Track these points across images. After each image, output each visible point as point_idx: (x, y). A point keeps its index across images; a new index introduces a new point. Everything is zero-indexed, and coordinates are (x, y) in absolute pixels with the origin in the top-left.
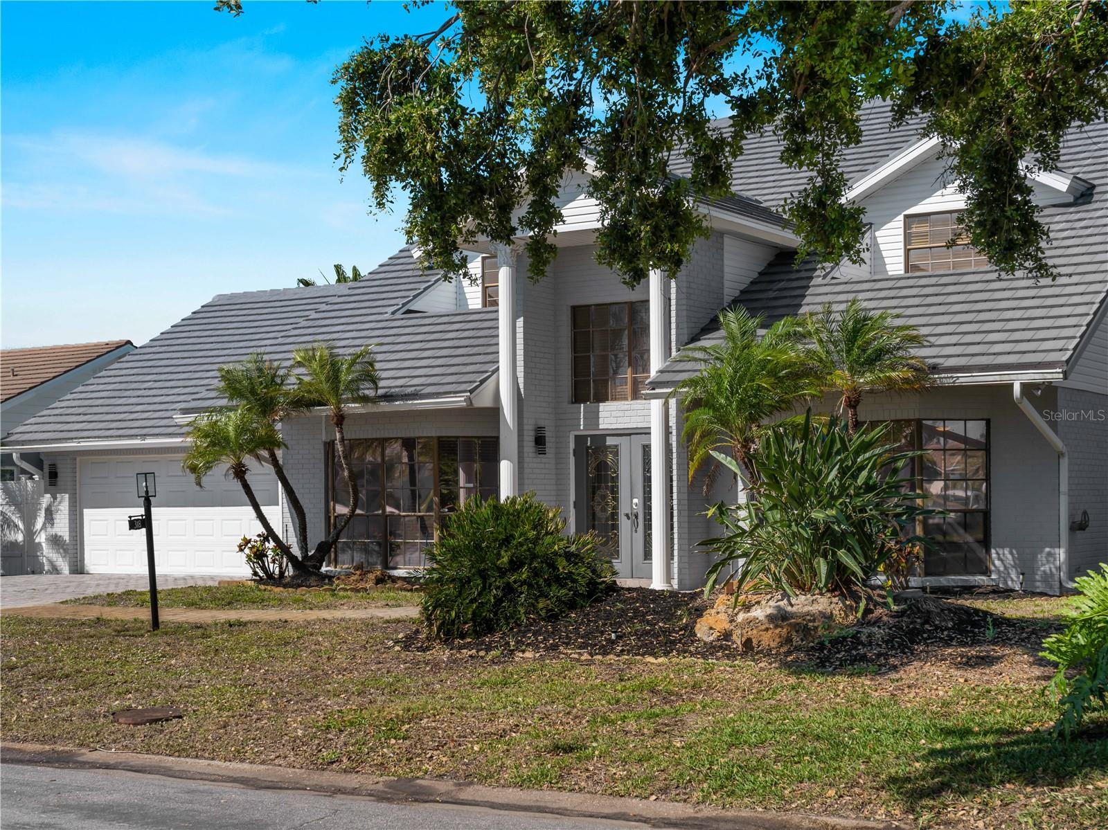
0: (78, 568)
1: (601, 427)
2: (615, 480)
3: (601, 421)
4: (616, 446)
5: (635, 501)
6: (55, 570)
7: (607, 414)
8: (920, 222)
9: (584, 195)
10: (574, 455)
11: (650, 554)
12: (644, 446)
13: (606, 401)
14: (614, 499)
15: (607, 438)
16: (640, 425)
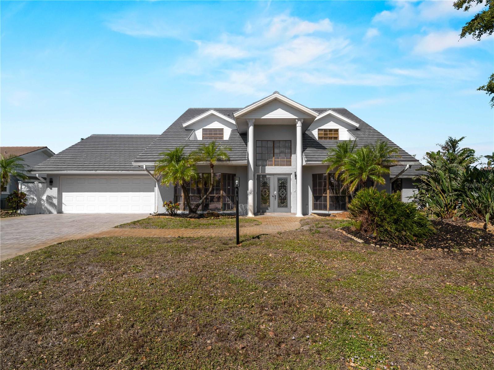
0: (60, 212)
1: (266, 173)
2: (269, 187)
3: (266, 171)
4: (270, 178)
5: (275, 192)
6: (50, 212)
7: (268, 169)
8: (321, 131)
9: (280, 109)
10: (257, 180)
11: (279, 206)
12: (278, 178)
13: (267, 166)
14: (269, 192)
15: (267, 176)
16: (278, 173)
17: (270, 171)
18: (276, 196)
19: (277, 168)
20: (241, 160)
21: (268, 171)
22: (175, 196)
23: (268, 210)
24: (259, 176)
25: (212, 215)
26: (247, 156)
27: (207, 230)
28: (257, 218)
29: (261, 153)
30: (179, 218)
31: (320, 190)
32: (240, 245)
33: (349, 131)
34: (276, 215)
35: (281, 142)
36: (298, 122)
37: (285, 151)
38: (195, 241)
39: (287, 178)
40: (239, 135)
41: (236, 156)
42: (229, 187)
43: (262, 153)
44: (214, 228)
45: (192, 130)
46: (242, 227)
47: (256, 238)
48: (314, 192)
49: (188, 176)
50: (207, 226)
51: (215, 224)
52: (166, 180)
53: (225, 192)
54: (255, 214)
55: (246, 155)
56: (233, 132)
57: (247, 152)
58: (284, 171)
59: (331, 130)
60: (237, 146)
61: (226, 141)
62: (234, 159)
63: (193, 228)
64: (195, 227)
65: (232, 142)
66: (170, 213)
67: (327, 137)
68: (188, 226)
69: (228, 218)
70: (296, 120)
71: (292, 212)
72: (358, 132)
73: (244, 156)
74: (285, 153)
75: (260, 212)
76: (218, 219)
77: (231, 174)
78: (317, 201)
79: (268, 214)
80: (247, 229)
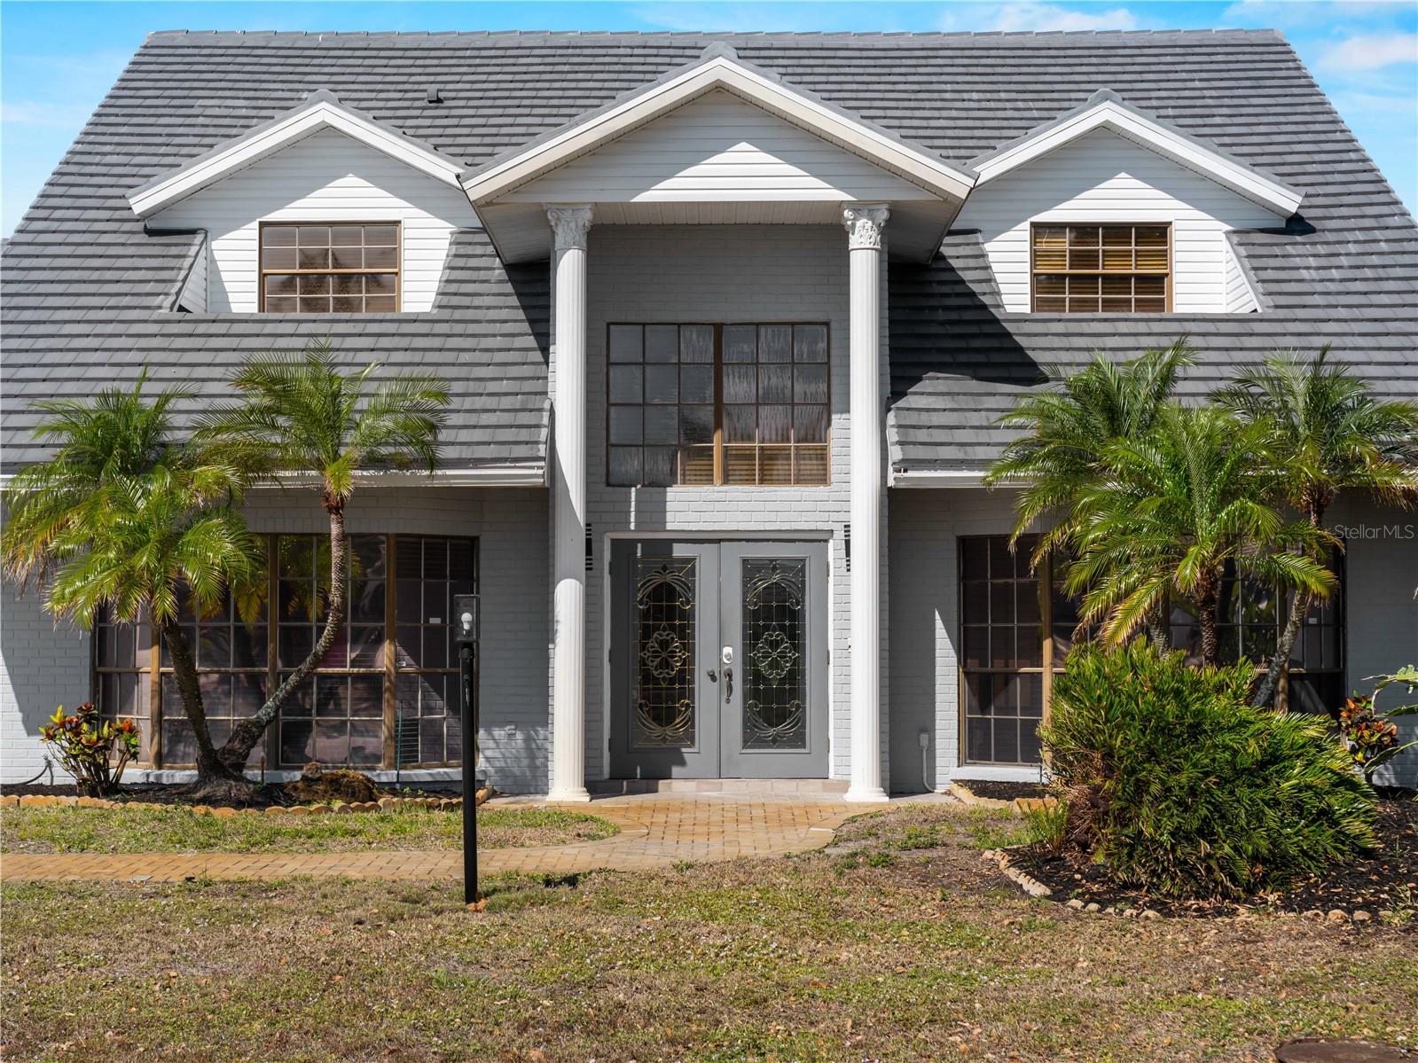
1: (669, 526)
2: (688, 616)
3: (669, 517)
4: (691, 560)
5: (727, 650)
7: (681, 506)
8: (1052, 235)
9: (744, 146)
10: (611, 573)
11: (752, 738)
12: (745, 561)
13: (672, 482)
14: (685, 647)
15: (676, 546)
16: (742, 527)
17: (694, 516)
18: (730, 675)
19: (742, 496)
20: (505, 460)
21: (680, 517)
22: (95, 675)
23: (682, 763)
24: (622, 548)
25: (337, 786)
26: (544, 432)
27: (316, 856)
28: (600, 810)
29: (638, 405)
30: (143, 806)
31: (1003, 637)
32: (482, 903)
33: (1235, 239)
34: (730, 791)
35: (762, 330)
36: (859, 223)
37: (788, 392)
38: (271, 895)
39: (803, 560)
40: (500, 273)
41: (477, 435)
42: (435, 621)
43: (644, 404)
44: (355, 849)
45: (193, 232)
46: (502, 847)
47: (560, 883)
48: (967, 648)
49: (207, 568)
50: (316, 839)
51: (354, 834)
52: (79, 584)
53: (415, 656)
54: (594, 787)
55: (538, 426)
56: (463, 250)
57: (547, 405)
58: (782, 516)
59: (1117, 232)
60: (485, 357)
61: (414, 320)
62: (466, 453)
63: (240, 851)
64: (252, 845)
65: (459, 328)
66: (85, 780)
67: (1096, 277)
68: (212, 841)
69: (430, 807)
70: (847, 214)
71: (831, 775)
72: (1296, 247)
73: (524, 435)
74: (793, 404)
75: (631, 777)
76: (368, 810)
77: (445, 537)
78: (984, 707)
79: (676, 788)
80: (526, 853)
